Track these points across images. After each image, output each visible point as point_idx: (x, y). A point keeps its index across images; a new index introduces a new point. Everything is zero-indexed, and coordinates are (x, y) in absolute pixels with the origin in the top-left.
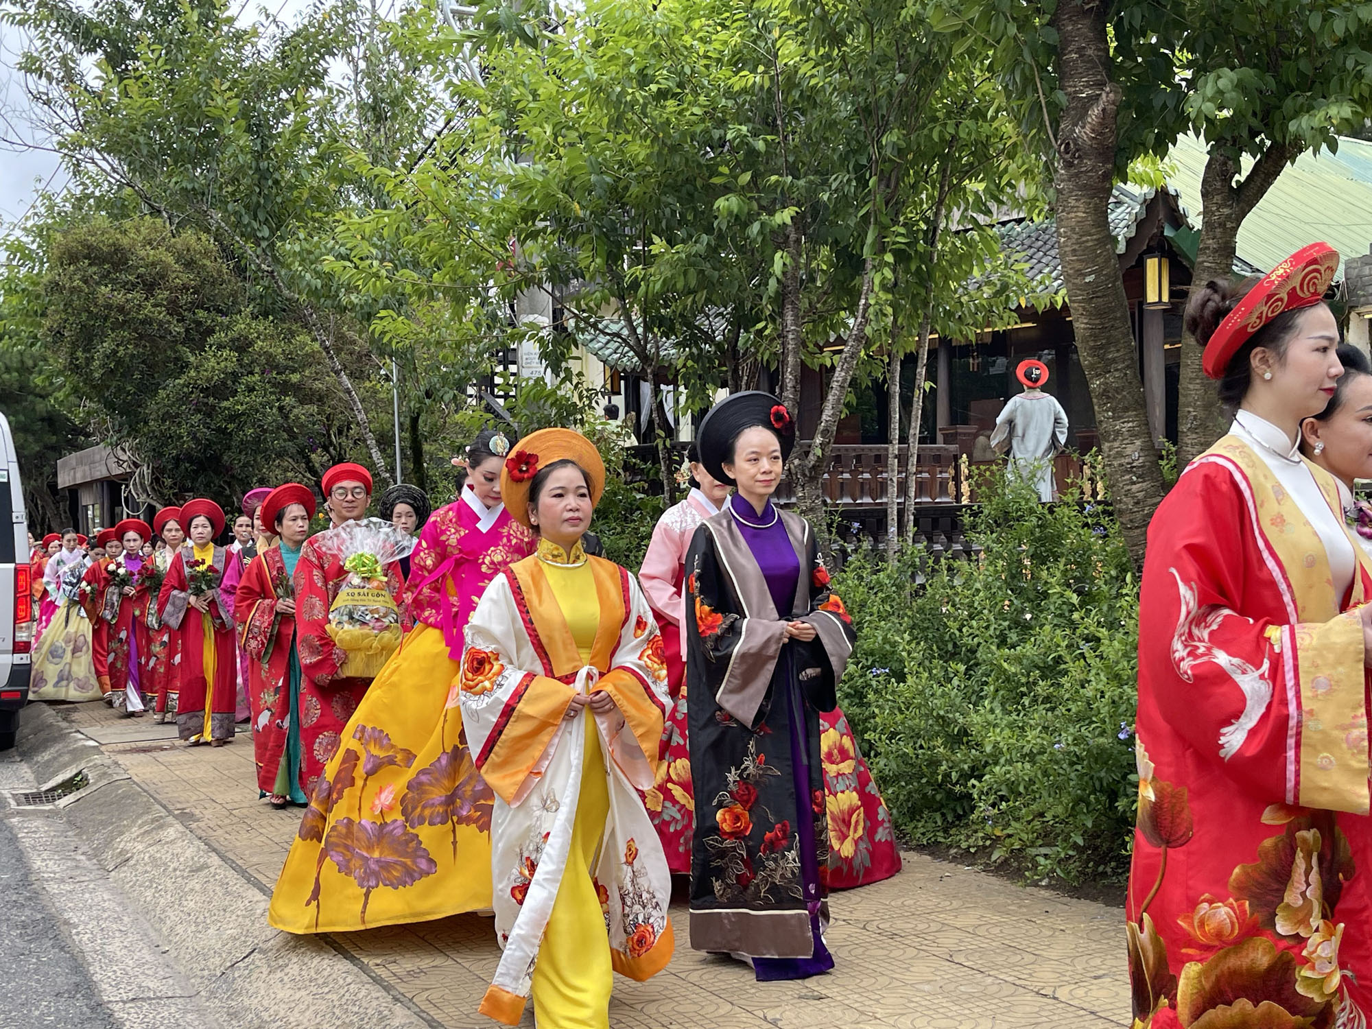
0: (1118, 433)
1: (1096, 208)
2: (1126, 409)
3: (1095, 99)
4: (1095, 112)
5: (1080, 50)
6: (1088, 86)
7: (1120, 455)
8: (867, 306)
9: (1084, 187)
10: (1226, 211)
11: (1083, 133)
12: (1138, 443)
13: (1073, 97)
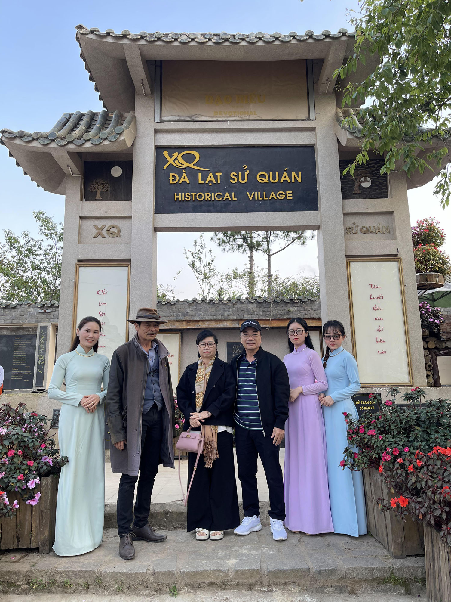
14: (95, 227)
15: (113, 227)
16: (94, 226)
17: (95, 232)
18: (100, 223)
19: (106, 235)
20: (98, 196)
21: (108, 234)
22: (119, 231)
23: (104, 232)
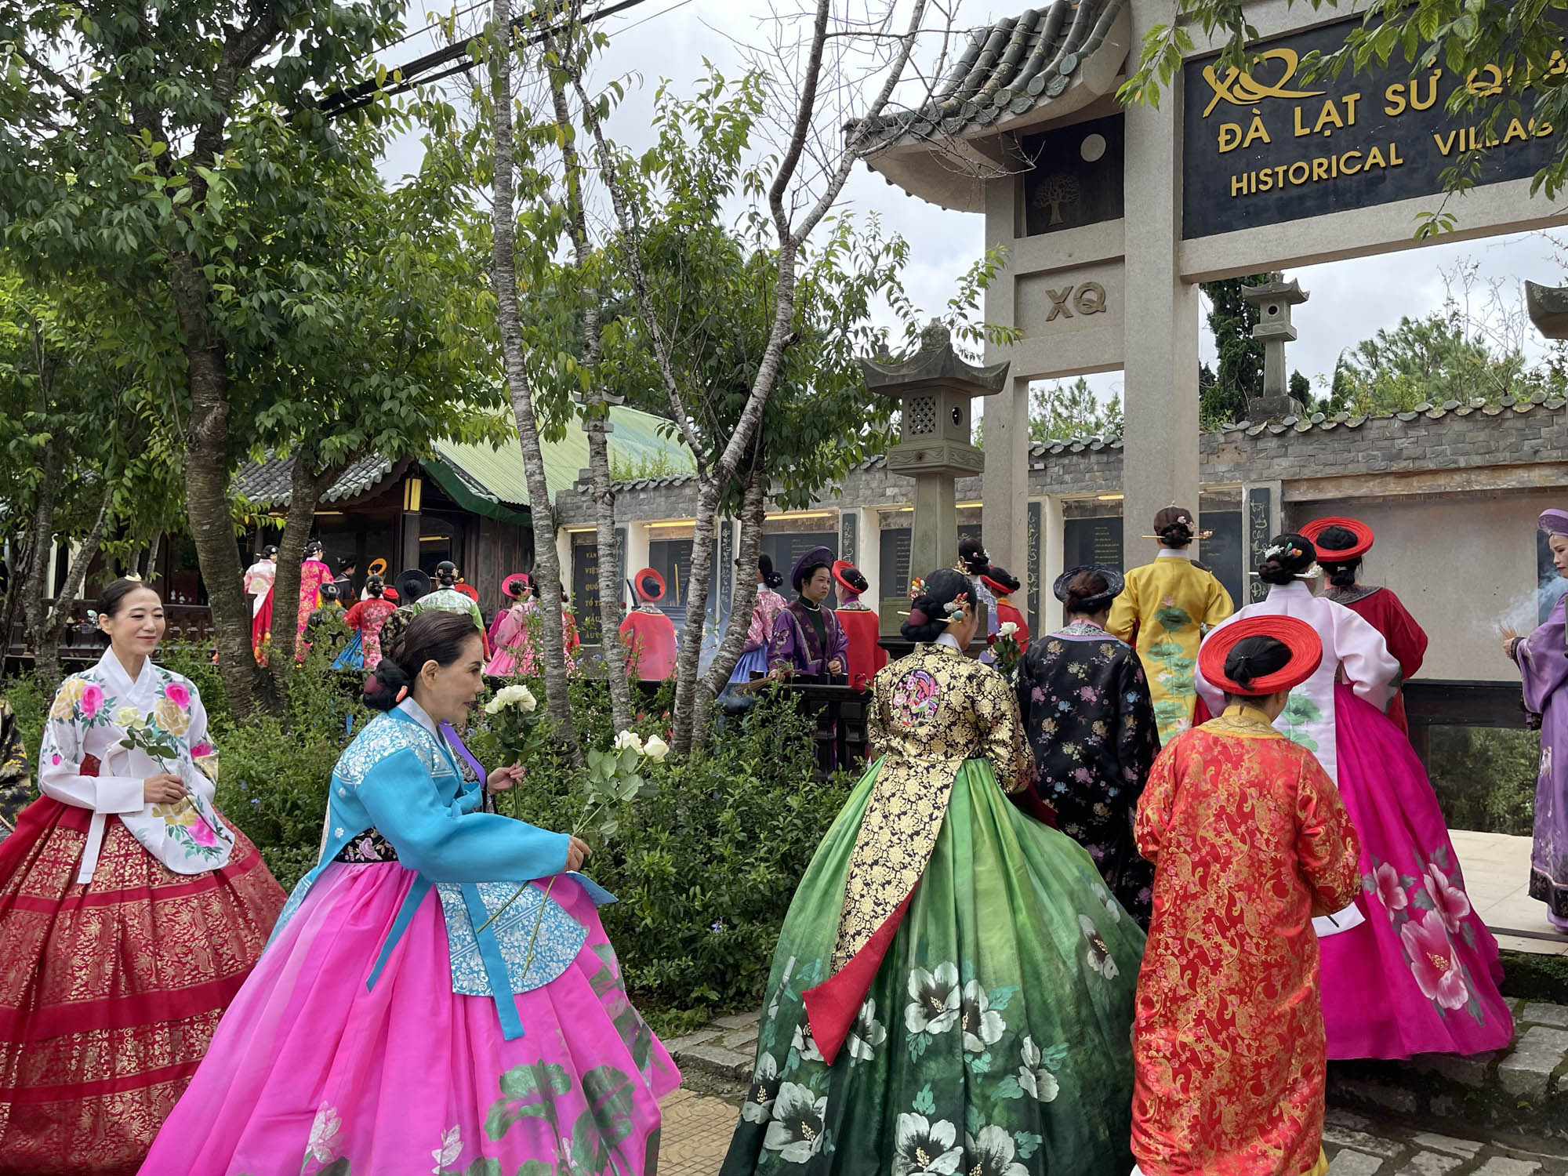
0: (225, 632)
1: (211, 481)
2: (231, 617)
3: (210, 409)
4: (210, 418)
5: (203, 375)
6: (208, 399)
7: (225, 647)
8: (105, 514)
9: (202, 467)
10: (306, 491)
11: (203, 430)
12: (238, 640)
13: (196, 405)
14: (1051, 294)
15: (1087, 288)
16: (1048, 292)
17: (1049, 305)
18: (1059, 284)
19: (1073, 311)
20: (1056, 217)
21: (1076, 306)
22: (1102, 297)
23: (1070, 303)
